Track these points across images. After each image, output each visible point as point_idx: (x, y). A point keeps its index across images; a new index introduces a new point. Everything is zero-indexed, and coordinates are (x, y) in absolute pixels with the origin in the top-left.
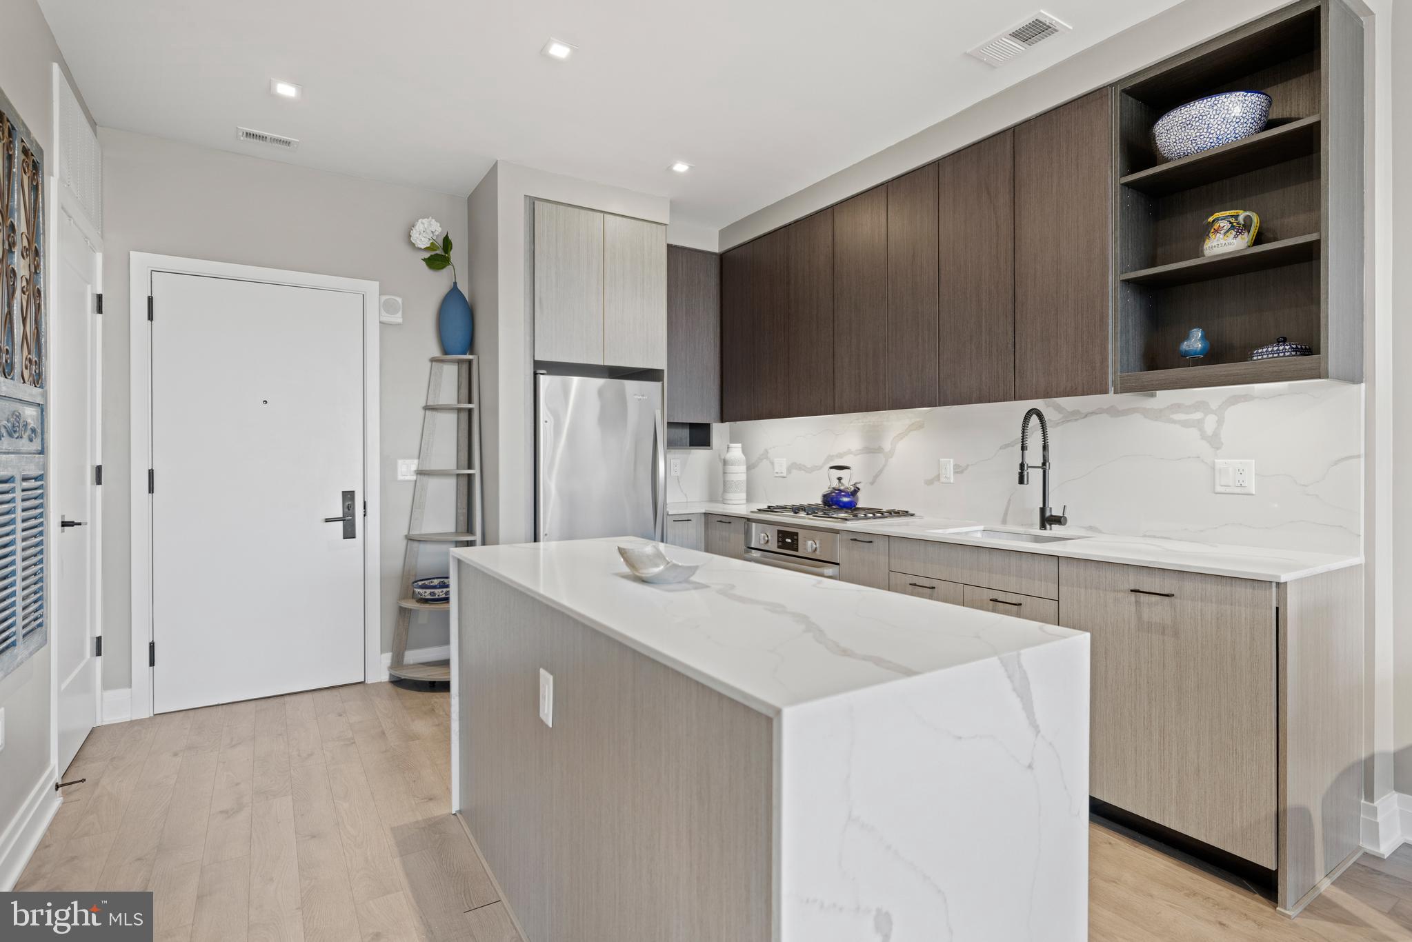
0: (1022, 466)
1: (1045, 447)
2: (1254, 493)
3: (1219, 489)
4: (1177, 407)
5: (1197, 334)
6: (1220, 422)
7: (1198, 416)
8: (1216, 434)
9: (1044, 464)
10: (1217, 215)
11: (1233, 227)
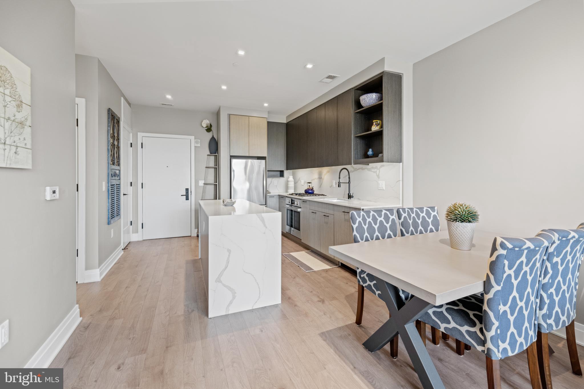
0: (339, 182)
1: (349, 178)
2: (384, 189)
3: (379, 189)
4: (373, 168)
5: (371, 150)
6: (379, 172)
7: (376, 170)
8: (379, 175)
9: (349, 182)
10: (374, 121)
11: (376, 124)
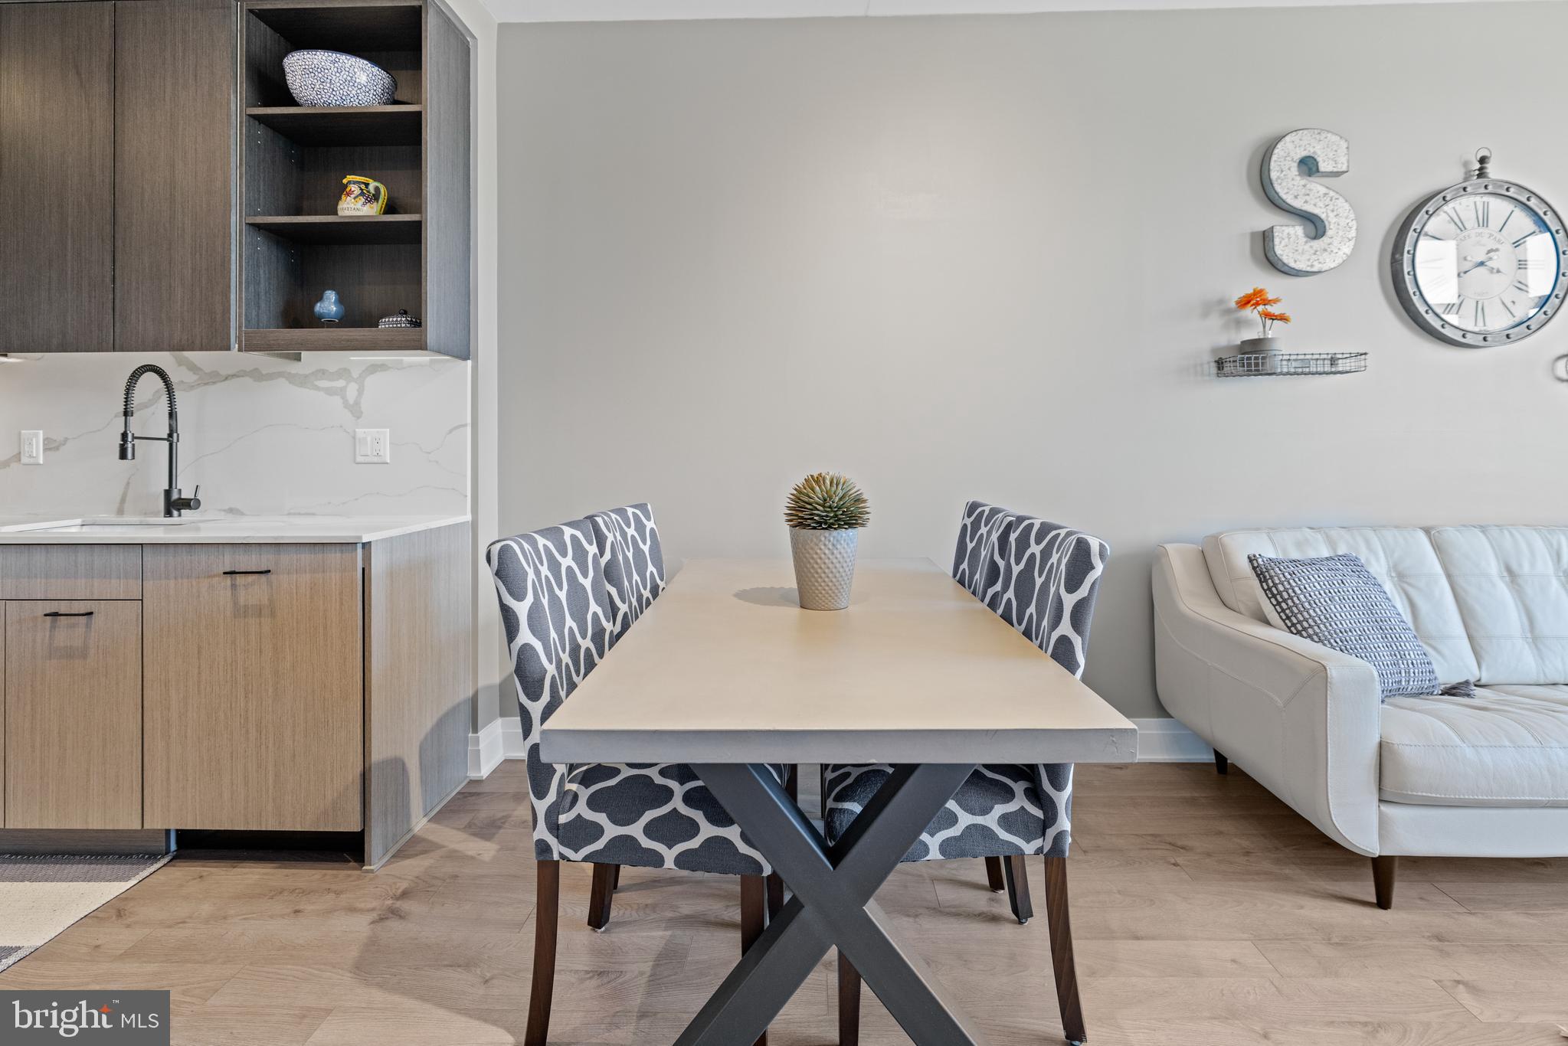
0: (124, 436)
1: (172, 415)
2: (388, 461)
3: (359, 459)
4: (322, 373)
5: (331, 296)
6: (361, 391)
7: (341, 383)
8: (357, 403)
9: (170, 435)
10: (350, 178)
11: (362, 194)
